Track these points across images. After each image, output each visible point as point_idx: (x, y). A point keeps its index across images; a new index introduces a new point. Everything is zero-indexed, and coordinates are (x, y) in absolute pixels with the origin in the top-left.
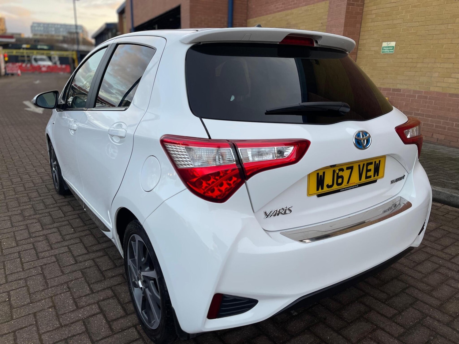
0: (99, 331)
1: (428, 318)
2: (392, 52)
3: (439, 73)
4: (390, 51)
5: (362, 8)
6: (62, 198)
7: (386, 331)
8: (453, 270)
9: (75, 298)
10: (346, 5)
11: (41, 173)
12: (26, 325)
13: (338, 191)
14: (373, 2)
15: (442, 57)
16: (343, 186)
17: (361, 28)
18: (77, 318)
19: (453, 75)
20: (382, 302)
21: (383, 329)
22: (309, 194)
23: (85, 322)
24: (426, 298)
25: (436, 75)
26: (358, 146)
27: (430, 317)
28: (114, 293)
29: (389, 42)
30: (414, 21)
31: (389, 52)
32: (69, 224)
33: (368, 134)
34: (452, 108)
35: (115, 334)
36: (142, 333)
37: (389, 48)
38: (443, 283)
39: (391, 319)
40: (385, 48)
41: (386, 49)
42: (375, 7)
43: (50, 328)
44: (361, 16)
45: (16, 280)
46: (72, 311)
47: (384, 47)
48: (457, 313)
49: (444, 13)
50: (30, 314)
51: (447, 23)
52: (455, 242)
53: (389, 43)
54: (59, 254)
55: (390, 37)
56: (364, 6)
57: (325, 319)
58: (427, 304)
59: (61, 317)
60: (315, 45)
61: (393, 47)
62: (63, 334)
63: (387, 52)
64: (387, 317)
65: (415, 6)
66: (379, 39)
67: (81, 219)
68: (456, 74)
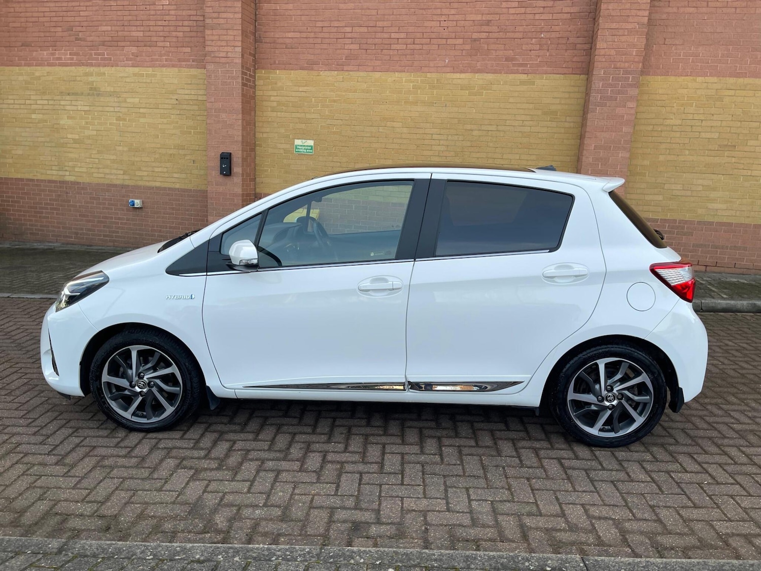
2: (310, 153)
4: (308, 151)
5: (254, 90)
10: (241, 85)
14: (270, 86)
17: (255, 116)
30: (335, 118)
37: (306, 148)
40: (300, 147)
41: (302, 149)
42: (273, 93)
44: (254, 101)
47: (298, 145)
49: (371, 113)
51: (377, 125)
53: (304, 141)
55: (304, 134)
61: (311, 146)
63: (304, 152)
65: (334, 101)
66: (288, 134)
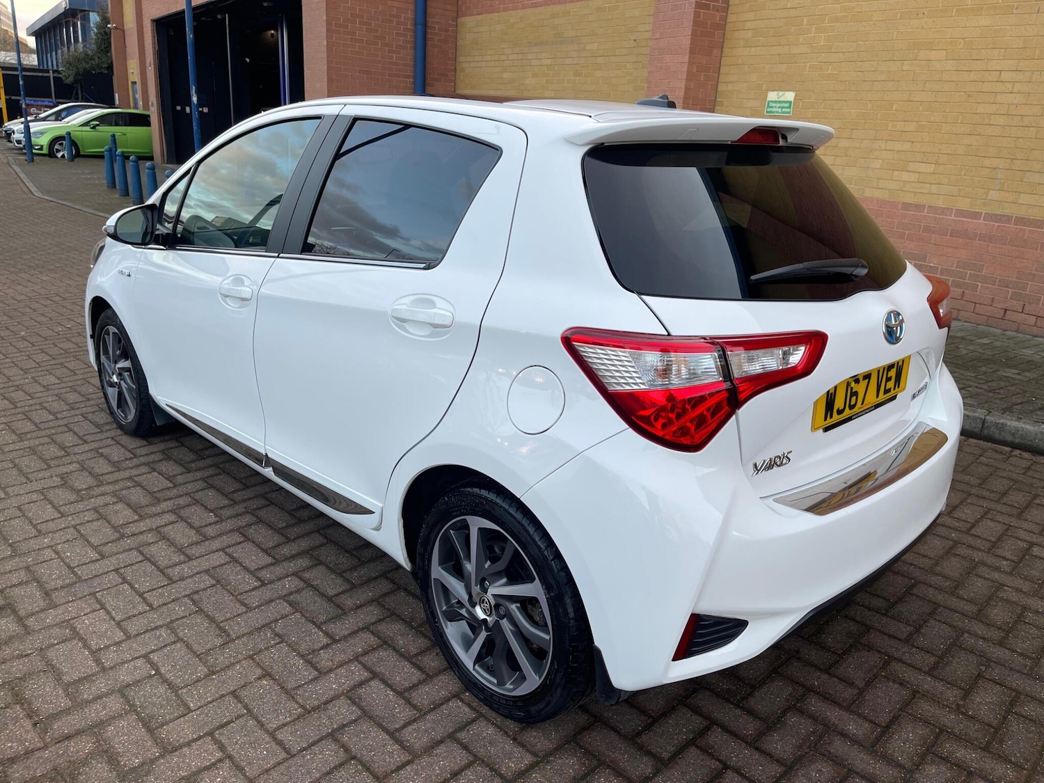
0: (390, 712)
1: (966, 635)
2: (787, 113)
3: (883, 160)
4: (784, 110)
5: (725, 14)
6: (142, 445)
7: (906, 663)
8: (979, 550)
9: (302, 653)
10: (694, 6)
11: (53, 387)
12: (229, 718)
13: (849, 419)
14: (748, 4)
15: (889, 129)
16: (856, 410)
17: (723, 58)
18: (332, 693)
19: (912, 166)
20: (882, 614)
21: (901, 661)
22: (814, 429)
23: (351, 695)
24: (953, 602)
25: (878, 164)
26: (889, 339)
27: (969, 632)
28: (379, 638)
29: (782, 91)
30: (833, 50)
31: (782, 112)
32: (194, 502)
33: (900, 317)
34: (907, 232)
35: (424, 714)
36: (477, 708)
37: (782, 105)
38: (969, 573)
39: (908, 640)
40: (774, 105)
41: (775, 107)
42: (751, 16)
43: (286, 717)
44: (722, 32)
45: (147, 631)
46: (312, 680)
47: (772, 101)
48: (1009, 623)
49: (895, 36)
50: (223, 696)
51: (901, 59)
52: (965, 499)
53: (781, 93)
54: (213, 568)
55: (783, 82)
56: (729, 12)
57: (798, 652)
58: (956, 612)
59: (297, 695)
60: (781, 143)
61: (790, 102)
62: (319, 725)
63: (778, 112)
64: (899, 640)
65: (837, 19)
66: (760, 84)
67: (218, 490)
68: (917, 164)
